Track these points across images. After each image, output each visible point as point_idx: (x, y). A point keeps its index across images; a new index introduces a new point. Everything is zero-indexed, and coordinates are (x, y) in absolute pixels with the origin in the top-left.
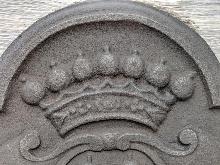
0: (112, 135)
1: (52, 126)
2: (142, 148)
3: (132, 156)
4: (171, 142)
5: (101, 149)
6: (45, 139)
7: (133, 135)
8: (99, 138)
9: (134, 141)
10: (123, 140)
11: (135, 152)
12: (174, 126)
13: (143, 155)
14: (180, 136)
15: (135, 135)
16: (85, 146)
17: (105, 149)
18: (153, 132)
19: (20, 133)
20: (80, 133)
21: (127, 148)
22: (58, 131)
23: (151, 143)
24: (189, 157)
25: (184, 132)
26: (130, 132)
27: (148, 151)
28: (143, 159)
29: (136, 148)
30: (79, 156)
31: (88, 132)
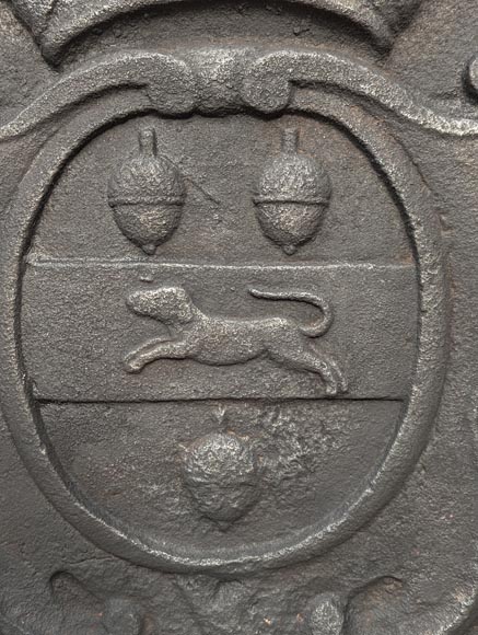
0: (226, 55)
1: (19, 27)
2: (334, 106)
3: (297, 134)
4: (439, 95)
5: (188, 104)
7: (302, 58)
8: (182, 63)
9: (305, 77)
10: (265, 75)
11: (309, 123)
12: (453, 36)
13: (336, 135)
14: (471, 68)
15: (308, 58)
16: (131, 94)
17: (201, 108)
18: (375, 53)
20: (114, 51)
21: (275, 104)
22: (38, 41)
23: (365, 88)
26: (292, 46)
27: (354, 118)
28: (336, 150)
29: (313, 107)
30: (110, 134)
31: (144, 47)
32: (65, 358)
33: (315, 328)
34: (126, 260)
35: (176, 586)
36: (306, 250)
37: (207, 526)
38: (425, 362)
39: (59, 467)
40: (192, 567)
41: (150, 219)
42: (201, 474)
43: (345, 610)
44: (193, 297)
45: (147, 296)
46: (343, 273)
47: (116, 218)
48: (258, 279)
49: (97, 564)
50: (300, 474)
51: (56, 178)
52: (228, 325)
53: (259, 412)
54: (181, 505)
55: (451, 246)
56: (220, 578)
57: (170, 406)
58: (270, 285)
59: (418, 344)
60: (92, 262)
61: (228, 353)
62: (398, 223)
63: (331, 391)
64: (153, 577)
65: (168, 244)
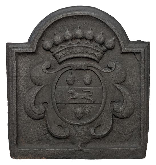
0: (80, 63)
1: (55, 60)
2: (92, 69)
3: (88, 72)
4: (105, 67)
5: (75, 69)
6: (52, 65)
7: (89, 64)
8: (75, 64)
9: (89, 66)
10: (84, 65)
11: (90, 71)
12: (106, 61)
13: (93, 72)
14: (108, 65)
16: (69, 67)
17: (77, 69)
18: (97, 63)
19: (42, 62)
20: (67, 63)
21: (85, 69)
22: (58, 61)
23: (96, 67)
24: (112, 73)
25: (110, 63)
26: (87, 62)
27: (95, 70)
28: (93, 74)
29: (90, 69)
30: (66, 72)
31: (70, 62)
32: (61, 98)
33: (90, 95)
34: (68, 87)
35: (74, 127)
36: (89, 85)
37: (78, 119)
38: (104, 99)
39: (59, 112)
40: (76, 124)
41: (71, 82)
42: (77, 112)
43: (94, 130)
44: (76, 91)
45: (70, 91)
46: (94, 88)
47: (67, 82)
48: (83, 89)
49: (63, 124)
50: (89, 112)
51: (60, 77)
52: (80, 94)
53: (84, 105)
54: (74, 116)
55: (106, 85)
56: (79, 125)
57: (73, 104)
58: (85, 90)
59: (103, 97)
60: (64, 87)
61: (80, 98)
62: (100, 82)
63: (92, 102)
64: (71, 126)
65: (73, 85)
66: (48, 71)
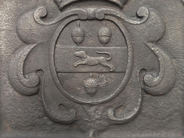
0: (93, 9)
1: (55, 3)
3: (106, 23)
4: (132, 16)
5: (86, 18)
6: (50, 12)
7: (107, 10)
8: (85, 11)
9: (107, 13)
10: (99, 13)
11: (108, 21)
12: (134, 6)
13: (113, 24)
14: (138, 12)
15: (108, 10)
16: (75, 16)
17: (88, 19)
18: (120, 9)
19: (34, 8)
20: (72, 8)
21: (102, 18)
22: (58, 6)
23: (118, 15)
24: (143, 25)
25: (140, 9)
26: (105, 8)
27: (116, 21)
28: (113, 27)
29: (108, 19)
30: (71, 23)
31: (78, 7)
32: (63, 64)
33: (109, 59)
34: (74, 46)
35: (83, 107)
36: (107, 45)
37: (89, 95)
38: (129, 65)
39: (61, 84)
40: (86, 103)
41: (79, 39)
42: (88, 86)
43: (114, 112)
45: (78, 53)
46: (114, 49)
47: (72, 39)
48: (98, 50)
49: (68, 102)
50: (106, 86)
51: (62, 31)
52: (93, 58)
53: (98, 74)
54: (84, 91)
55: (134, 44)
56: (91, 105)
57: (82, 73)
58: (101, 51)
59: (128, 62)
60: (68, 47)
61: (93, 63)
62: (124, 40)
63: (112, 70)
64: (78, 105)
65: (82, 43)
66: (43, 21)
